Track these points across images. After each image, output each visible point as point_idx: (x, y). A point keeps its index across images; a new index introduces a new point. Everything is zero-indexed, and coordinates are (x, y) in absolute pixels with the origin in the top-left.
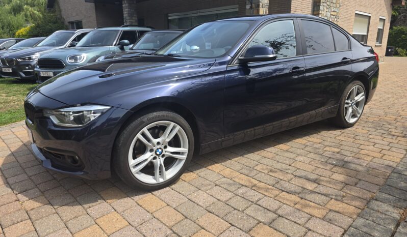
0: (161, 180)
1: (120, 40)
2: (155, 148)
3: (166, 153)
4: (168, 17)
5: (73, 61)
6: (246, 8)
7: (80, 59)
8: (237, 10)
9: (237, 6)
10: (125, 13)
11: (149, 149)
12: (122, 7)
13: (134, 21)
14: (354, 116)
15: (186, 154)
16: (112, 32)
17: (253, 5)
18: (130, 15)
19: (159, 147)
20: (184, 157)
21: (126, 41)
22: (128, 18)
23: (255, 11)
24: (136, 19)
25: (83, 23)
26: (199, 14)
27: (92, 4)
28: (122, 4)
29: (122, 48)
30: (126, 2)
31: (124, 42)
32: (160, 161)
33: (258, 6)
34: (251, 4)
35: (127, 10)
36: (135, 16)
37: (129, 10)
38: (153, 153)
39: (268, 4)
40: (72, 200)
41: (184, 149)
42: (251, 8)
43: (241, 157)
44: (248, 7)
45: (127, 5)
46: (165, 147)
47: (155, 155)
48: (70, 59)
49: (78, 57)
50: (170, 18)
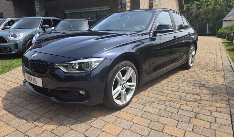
0: (125, 102)
1: (42, 25)
2: (122, 83)
3: (127, 86)
4: (64, 12)
5: (13, 38)
6: (118, 8)
7: (19, 36)
8: (109, 9)
9: (109, 7)
10: (37, 8)
11: (119, 84)
12: (35, 5)
13: (44, 14)
14: (192, 63)
15: (135, 86)
16: (35, 19)
17: (123, 6)
18: (41, 10)
19: (124, 82)
20: (134, 88)
21: (47, 25)
22: (39, 12)
23: (124, 10)
24: (45, 12)
25: (4, 15)
26: (85, 11)
27: (11, 3)
28: (34, 3)
29: (44, 30)
30: (37, 2)
31: (45, 26)
32: (124, 91)
33: (126, 6)
34: (122, 5)
35: (38, 6)
36: (43, 10)
37: (40, 7)
38: (121, 86)
39: (130, 6)
40: (76, 121)
41: (134, 83)
42: (122, 7)
43: (152, 87)
44: (120, 7)
45: (38, 3)
46: (126, 83)
47: (122, 88)
48: (11, 36)
49: (17, 35)
50: (66, 12)
